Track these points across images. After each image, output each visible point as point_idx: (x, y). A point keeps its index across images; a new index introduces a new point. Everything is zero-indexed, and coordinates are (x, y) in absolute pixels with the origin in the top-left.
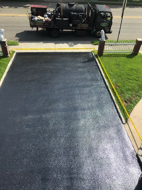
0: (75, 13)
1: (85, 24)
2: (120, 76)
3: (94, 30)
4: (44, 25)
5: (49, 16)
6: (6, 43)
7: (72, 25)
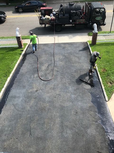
0: (74, 11)
1: (82, 19)
2: (108, 62)
3: (91, 23)
4: (50, 22)
5: (54, 15)
6: (21, 38)
7: (71, 21)
